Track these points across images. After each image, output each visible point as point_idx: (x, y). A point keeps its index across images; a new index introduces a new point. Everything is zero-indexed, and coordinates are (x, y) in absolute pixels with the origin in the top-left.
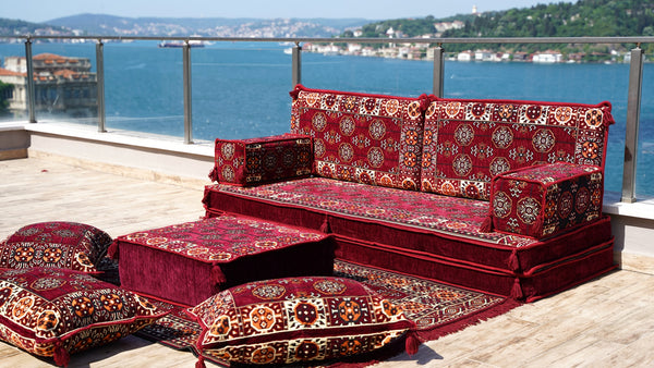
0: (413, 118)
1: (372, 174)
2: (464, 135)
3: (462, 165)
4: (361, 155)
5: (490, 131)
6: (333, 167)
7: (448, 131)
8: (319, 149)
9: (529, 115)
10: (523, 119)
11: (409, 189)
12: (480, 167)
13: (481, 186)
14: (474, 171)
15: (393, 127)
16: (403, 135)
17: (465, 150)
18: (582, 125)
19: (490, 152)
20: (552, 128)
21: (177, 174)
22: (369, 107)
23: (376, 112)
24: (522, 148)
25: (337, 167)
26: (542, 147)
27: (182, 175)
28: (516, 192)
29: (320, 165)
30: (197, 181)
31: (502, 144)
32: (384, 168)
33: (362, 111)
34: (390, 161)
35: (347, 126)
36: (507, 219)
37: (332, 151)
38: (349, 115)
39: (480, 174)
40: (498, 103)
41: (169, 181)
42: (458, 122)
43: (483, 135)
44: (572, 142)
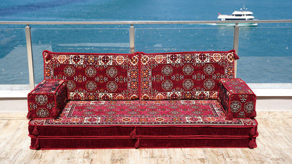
1: (111, 95)
3: (167, 85)
4: (102, 86)
6: (82, 95)
8: (70, 85)
12: (177, 85)
13: (179, 94)
14: (174, 87)
17: (168, 78)
18: (226, 61)
20: (212, 64)
22: (105, 61)
23: (110, 63)
24: (199, 74)
25: (85, 94)
29: (72, 94)
32: (119, 92)
33: (101, 63)
34: (122, 87)
37: (80, 86)
38: (91, 66)
39: (178, 88)
43: (178, 70)
44: (223, 69)
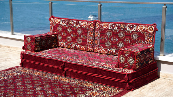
0: (92, 28)
1: (78, 46)
2: (109, 34)
3: (108, 44)
4: (74, 40)
5: (117, 33)
6: (65, 44)
7: (103, 32)
8: (60, 38)
9: (130, 28)
10: (128, 29)
11: (91, 52)
12: (114, 45)
13: (114, 51)
14: (112, 46)
15: (85, 31)
16: (88, 33)
17: (109, 39)
18: (147, 31)
19: (117, 39)
20: (138, 32)
21: (9, 45)
22: (77, 24)
23: (79, 26)
24: (128, 39)
25: (66, 44)
26: (134, 38)
27: (11, 46)
28: (127, 55)
29: (60, 43)
30: (16, 48)
31: (121, 37)
32: (82, 45)
33: (75, 25)
34: (84, 42)
35: (70, 30)
36: (124, 64)
37: (64, 38)
38: (70, 26)
39: (114, 47)
40: (120, 23)
41: (6, 48)
42: (107, 30)
43: (115, 34)
44: (144, 37)
